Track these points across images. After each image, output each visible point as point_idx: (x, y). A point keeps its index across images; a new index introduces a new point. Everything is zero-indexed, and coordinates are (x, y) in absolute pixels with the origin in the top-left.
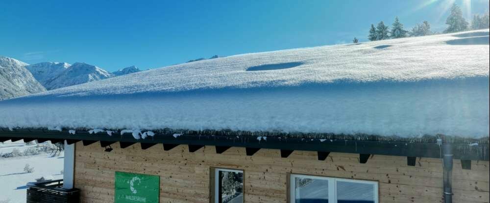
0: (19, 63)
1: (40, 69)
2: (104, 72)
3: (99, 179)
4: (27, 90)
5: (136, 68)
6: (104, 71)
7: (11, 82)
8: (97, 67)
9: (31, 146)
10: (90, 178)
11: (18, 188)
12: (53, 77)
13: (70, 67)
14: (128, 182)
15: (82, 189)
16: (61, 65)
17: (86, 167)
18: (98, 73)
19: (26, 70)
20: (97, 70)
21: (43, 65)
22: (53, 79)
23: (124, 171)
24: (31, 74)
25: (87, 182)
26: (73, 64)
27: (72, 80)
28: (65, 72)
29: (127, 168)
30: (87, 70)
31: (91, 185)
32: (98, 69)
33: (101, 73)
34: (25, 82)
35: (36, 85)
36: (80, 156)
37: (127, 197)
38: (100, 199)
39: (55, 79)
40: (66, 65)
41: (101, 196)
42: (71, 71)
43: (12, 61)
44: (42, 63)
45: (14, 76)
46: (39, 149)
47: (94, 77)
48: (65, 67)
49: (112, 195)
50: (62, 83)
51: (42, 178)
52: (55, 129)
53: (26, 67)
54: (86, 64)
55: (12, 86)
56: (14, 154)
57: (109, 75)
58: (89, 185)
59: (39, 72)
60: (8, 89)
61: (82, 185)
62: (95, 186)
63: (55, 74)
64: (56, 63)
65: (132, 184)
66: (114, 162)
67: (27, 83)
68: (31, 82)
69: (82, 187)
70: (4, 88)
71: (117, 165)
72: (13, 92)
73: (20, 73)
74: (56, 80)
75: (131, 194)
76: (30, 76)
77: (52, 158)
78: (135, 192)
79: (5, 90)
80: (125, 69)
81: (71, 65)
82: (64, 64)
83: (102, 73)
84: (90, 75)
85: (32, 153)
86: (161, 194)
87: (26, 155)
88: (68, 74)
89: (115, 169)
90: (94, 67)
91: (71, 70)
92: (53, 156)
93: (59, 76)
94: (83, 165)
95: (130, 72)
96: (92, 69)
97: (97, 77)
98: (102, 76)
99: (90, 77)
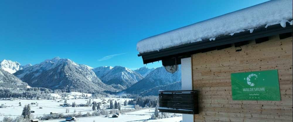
0: (90, 68)
1: (98, 70)
3: (215, 81)
4: (92, 81)
7: (85, 77)
8: (126, 68)
9: (95, 111)
10: (208, 82)
12: (104, 74)
13: (113, 69)
14: (245, 79)
15: (200, 91)
16: (109, 67)
17: (203, 75)
18: (127, 71)
19: (92, 71)
21: (100, 68)
22: (104, 75)
23: (239, 72)
24: (94, 73)
25: (204, 85)
26: (114, 66)
27: (114, 75)
28: (110, 71)
29: (242, 69)
30: (121, 70)
31: (209, 87)
32: (126, 69)
33: (128, 71)
34: (91, 77)
35: (96, 79)
36: (197, 69)
37: (244, 90)
38: (218, 95)
39: (105, 75)
40: (111, 68)
41: (218, 93)
42: (113, 71)
43: (86, 66)
44: (99, 67)
45: (87, 74)
46: (99, 112)
47: (125, 73)
49: (229, 90)
50: (109, 77)
52: (196, 41)
53: (92, 69)
54: (120, 67)
55: (86, 80)
56: (87, 115)
57: (132, 72)
58: (206, 87)
59: (98, 72)
60: (84, 81)
61: (200, 88)
62: (212, 86)
63: (106, 72)
64: (106, 67)
65: (248, 79)
66: (228, 68)
67: (92, 77)
68: (94, 77)
69: (200, 89)
70: (82, 81)
71: (231, 69)
72: (86, 83)
73: (89, 73)
75: (249, 87)
76: (94, 74)
77: (106, 118)
78: (253, 85)
79: (83, 82)
80: (140, 69)
81: (113, 67)
82: (110, 67)
83: (129, 71)
85: (96, 114)
86: (281, 83)
87: (93, 116)
89: (229, 72)
90: (125, 68)
91: (113, 70)
92: (106, 117)
93: (107, 74)
94: (200, 74)
95: (143, 70)
96: (123, 69)
97: (126, 73)
98: (129, 73)
99: (123, 73)
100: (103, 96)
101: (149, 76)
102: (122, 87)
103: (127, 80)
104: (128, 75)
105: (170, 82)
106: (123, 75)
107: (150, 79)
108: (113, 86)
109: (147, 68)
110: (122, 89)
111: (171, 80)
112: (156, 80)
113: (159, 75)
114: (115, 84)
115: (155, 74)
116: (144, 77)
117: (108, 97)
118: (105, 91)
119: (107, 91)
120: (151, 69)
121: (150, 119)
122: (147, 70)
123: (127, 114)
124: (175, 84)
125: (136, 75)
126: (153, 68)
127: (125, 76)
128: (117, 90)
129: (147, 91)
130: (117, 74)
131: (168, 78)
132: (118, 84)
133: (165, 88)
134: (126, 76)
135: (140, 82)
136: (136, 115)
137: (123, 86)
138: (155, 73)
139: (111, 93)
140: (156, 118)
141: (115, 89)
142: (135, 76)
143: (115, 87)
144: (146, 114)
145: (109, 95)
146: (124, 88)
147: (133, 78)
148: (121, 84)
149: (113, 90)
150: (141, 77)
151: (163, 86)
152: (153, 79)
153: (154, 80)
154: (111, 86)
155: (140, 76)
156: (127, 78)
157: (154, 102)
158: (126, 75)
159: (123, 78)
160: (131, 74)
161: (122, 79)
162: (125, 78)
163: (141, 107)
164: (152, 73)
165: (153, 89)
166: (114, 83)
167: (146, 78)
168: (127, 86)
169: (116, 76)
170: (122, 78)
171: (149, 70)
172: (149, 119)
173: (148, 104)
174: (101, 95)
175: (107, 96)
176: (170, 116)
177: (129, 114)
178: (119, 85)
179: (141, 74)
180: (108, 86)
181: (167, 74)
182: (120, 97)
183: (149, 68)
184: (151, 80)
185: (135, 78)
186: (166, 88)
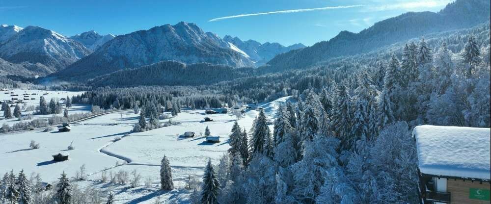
2: (61, 37)
5: (96, 33)
6: (60, 35)
8: (53, 32)
11: (40, 164)
12: (2, 41)
13: (21, 32)
16: (11, 28)
18: (54, 38)
20: (53, 35)
22: (3, 43)
26: (25, 27)
27: (25, 45)
28: (16, 36)
30: (42, 34)
32: (54, 33)
33: (57, 37)
39: (5, 44)
40: (17, 29)
42: (24, 36)
47: (50, 42)
48: (15, 30)
50: (14, 48)
51: (60, 154)
54: (40, 28)
57: (66, 40)
63: (5, 38)
64: (5, 26)
74: (7, 44)
75: (478, 194)
80: (83, 34)
81: (22, 29)
82: (14, 27)
83: (59, 38)
84: (45, 40)
88: (20, 38)
90: (50, 31)
91: (24, 33)
92: (46, 131)
93: (10, 40)
95: (88, 37)
96: (46, 33)
97: (54, 42)
98: (59, 42)
99: (46, 42)
100: (7, 85)
101: (102, 49)
102: (46, 68)
103: (56, 56)
104: (57, 46)
105: (142, 61)
106: (48, 45)
107: (104, 55)
108: (25, 66)
109: (97, 34)
110: (46, 72)
111: (146, 59)
112: (116, 58)
113: (121, 48)
114: (31, 62)
115: (115, 47)
116: (92, 52)
117: (19, 87)
118: (8, 77)
119: (15, 76)
120: (106, 37)
121: (131, 132)
122: (96, 37)
123: (85, 124)
124: (154, 66)
125: (74, 46)
126: (109, 36)
127: (50, 47)
128: (36, 75)
129: (101, 79)
130: (32, 42)
131: (139, 55)
132: (35, 62)
133: (135, 72)
134: (54, 48)
135: (84, 59)
136: (102, 125)
137: (47, 65)
138: (115, 45)
139: (24, 80)
140: (142, 129)
141: (30, 73)
142: (72, 48)
143: (30, 69)
144: (120, 122)
145: (19, 83)
146: (51, 70)
147: (69, 51)
148: (42, 63)
149: (27, 73)
150: (86, 50)
151: (131, 69)
152: (111, 56)
153: (113, 57)
154: (20, 65)
155: (83, 48)
156: (57, 52)
157: (125, 100)
158: (55, 46)
159: (48, 51)
160: (63, 43)
161: (44, 53)
162: (51, 50)
163: (103, 110)
164: (109, 45)
165: (113, 75)
166: (27, 60)
167: (97, 53)
168: (57, 66)
169: (30, 46)
170: (44, 51)
171: (101, 37)
172: (129, 131)
173: (114, 103)
174: (3, 85)
175: (15, 86)
176: (163, 124)
177: (88, 124)
178: (39, 65)
179: (86, 44)
180: (15, 66)
181: (137, 49)
182: (45, 89)
183: (101, 34)
184: (107, 57)
185: (74, 52)
186: (137, 72)
